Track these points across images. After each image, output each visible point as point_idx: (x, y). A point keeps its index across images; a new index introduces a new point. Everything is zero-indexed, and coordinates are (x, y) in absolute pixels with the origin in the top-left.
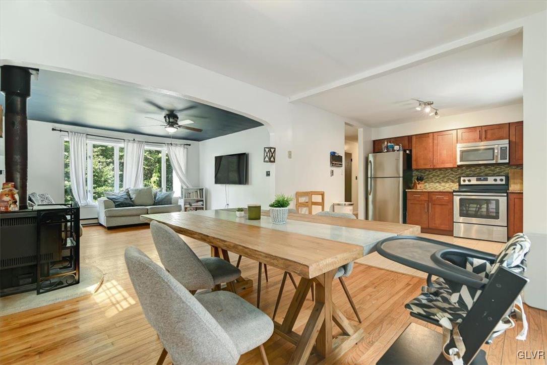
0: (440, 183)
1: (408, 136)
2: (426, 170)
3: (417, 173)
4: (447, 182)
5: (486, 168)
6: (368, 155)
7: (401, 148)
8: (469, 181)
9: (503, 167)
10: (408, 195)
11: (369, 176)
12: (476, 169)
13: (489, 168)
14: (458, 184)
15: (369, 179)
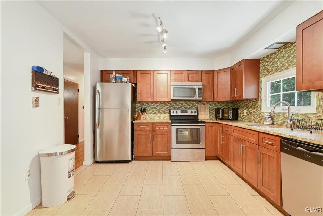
0: (156, 114)
1: (134, 71)
2: (146, 102)
3: (139, 105)
4: (161, 113)
5: (185, 103)
6: (96, 83)
7: (128, 80)
8: (177, 112)
9: (194, 103)
10: (135, 126)
11: (97, 107)
12: (180, 103)
13: (187, 103)
14: (169, 115)
15: (97, 111)
